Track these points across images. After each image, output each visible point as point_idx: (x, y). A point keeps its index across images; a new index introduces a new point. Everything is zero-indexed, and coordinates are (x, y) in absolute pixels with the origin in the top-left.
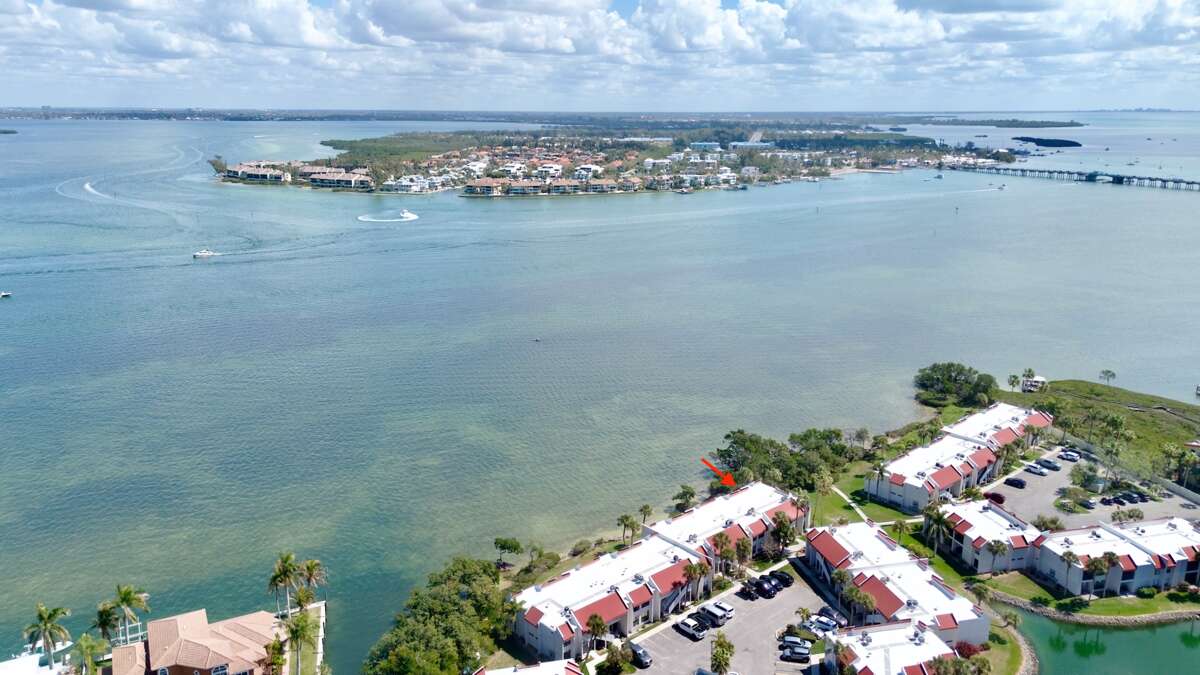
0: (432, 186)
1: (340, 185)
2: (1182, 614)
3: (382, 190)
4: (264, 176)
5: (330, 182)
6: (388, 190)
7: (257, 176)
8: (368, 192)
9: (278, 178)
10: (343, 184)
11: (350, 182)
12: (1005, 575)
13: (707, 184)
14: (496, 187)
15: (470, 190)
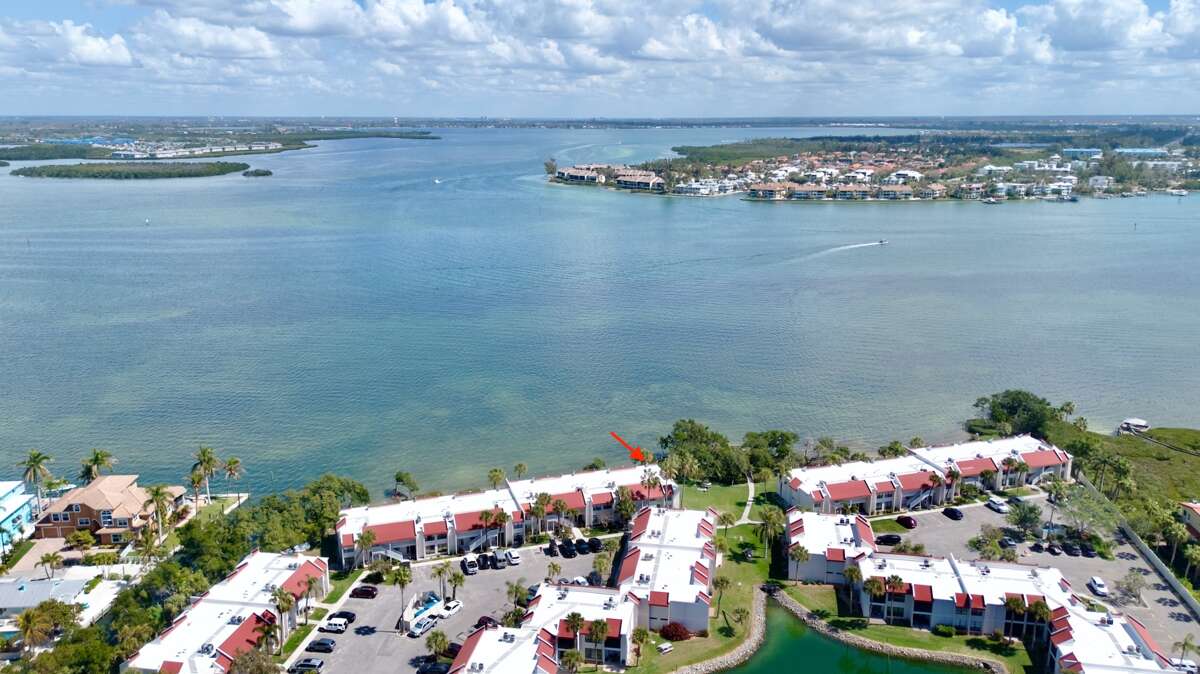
0: (723, 189)
1: (642, 187)
2: (964, 658)
3: (674, 192)
4: (582, 178)
5: (632, 183)
6: (679, 193)
7: (576, 177)
8: (660, 194)
9: (594, 179)
10: (642, 186)
11: (648, 184)
12: (816, 586)
13: (1028, 194)
14: (779, 191)
15: (754, 193)
